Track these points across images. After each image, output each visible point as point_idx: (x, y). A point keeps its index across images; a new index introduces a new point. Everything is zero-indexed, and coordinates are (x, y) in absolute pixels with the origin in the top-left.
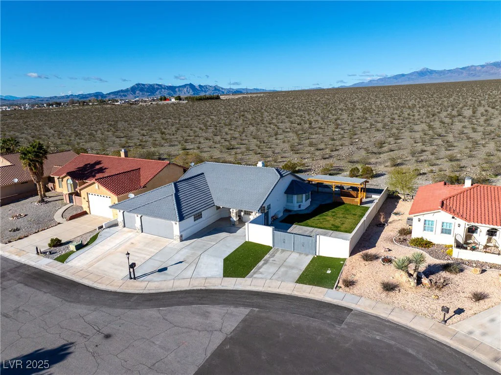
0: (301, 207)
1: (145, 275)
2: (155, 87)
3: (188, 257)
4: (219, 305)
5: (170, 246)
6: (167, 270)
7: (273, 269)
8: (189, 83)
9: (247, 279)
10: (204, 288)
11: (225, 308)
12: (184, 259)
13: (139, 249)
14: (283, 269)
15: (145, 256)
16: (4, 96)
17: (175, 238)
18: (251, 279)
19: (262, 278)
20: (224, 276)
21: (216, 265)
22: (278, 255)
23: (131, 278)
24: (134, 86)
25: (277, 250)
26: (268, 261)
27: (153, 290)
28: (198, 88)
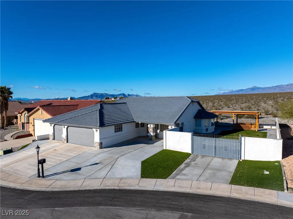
0: (208, 130)
1: (56, 174)
2: (104, 95)
3: (105, 159)
4: (135, 207)
5: (89, 151)
6: (80, 170)
7: (198, 172)
8: (122, 93)
9: (170, 180)
10: (118, 188)
11: (144, 211)
12: (101, 161)
13: (60, 154)
14: (208, 172)
15: (63, 159)
16: (23, 98)
17: (95, 145)
18: (174, 180)
19: (186, 180)
20: (142, 177)
21: (133, 166)
22: (199, 160)
23: (39, 176)
24: (92, 94)
25: (197, 156)
26: (189, 164)
27: (58, 188)
28: (127, 95)
